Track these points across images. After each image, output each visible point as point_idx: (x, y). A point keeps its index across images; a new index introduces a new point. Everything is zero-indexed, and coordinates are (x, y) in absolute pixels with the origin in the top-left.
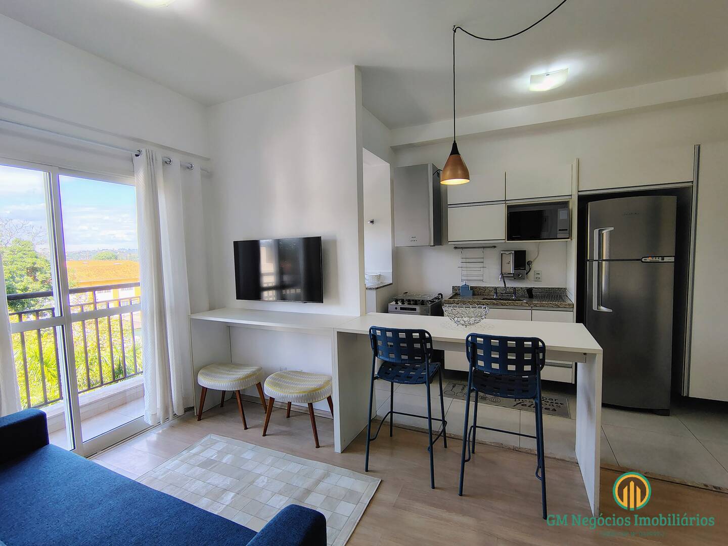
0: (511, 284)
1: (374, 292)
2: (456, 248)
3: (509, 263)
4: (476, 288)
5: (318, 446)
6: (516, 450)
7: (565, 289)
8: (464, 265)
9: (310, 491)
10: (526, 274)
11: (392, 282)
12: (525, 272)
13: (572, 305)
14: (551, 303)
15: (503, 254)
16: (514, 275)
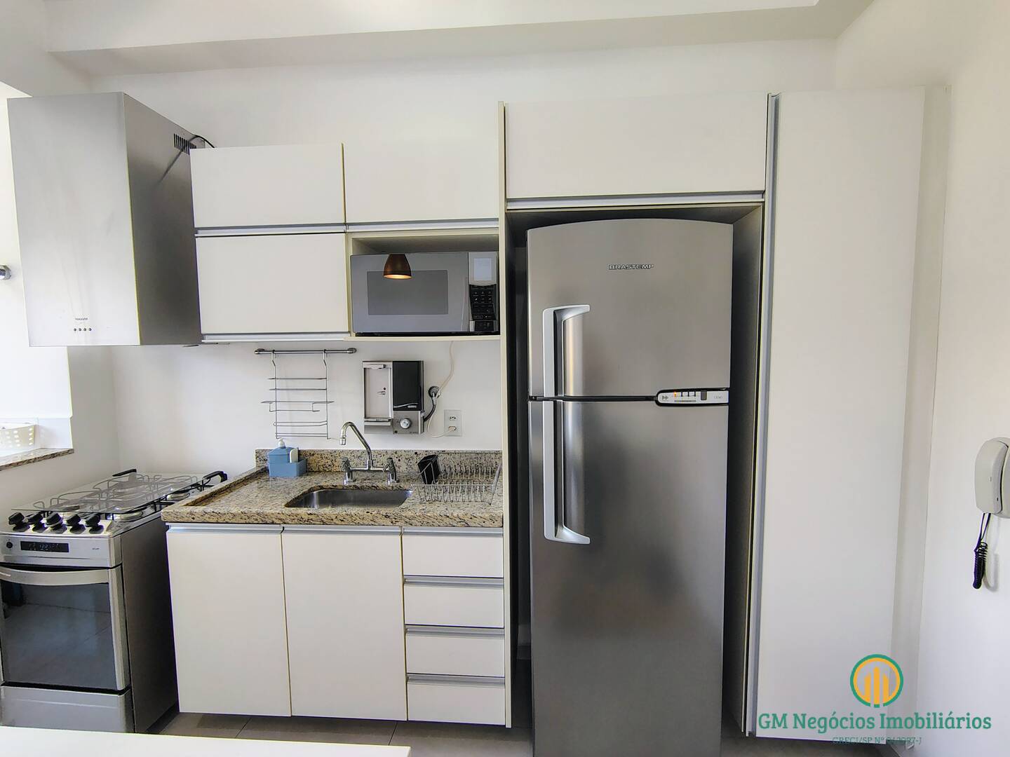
2: (260, 351)
3: (383, 393)
8: (282, 396)
10: (425, 419)
11: (72, 448)
12: (420, 415)
13: (500, 520)
14: (448, 515)
15: (367, 371)
16: (392, 424)
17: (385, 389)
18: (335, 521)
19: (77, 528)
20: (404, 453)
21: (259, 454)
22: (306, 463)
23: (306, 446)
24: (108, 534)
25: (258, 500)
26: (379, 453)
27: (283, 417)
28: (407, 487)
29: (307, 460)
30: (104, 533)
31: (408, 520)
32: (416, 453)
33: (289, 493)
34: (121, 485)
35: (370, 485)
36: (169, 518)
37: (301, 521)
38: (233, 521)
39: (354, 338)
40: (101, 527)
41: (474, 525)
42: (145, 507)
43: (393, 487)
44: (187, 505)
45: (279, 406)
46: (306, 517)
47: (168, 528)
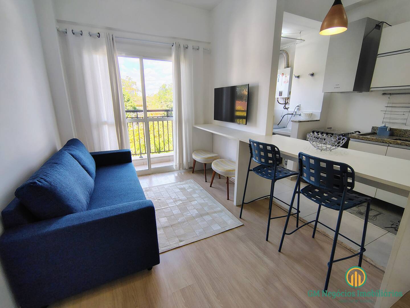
1: (298, 124)
2: (384, 94)
5: (228, 199)
6: (351, 251)
8: (389, 109)
9: (208, 214)
11: (319, 119)
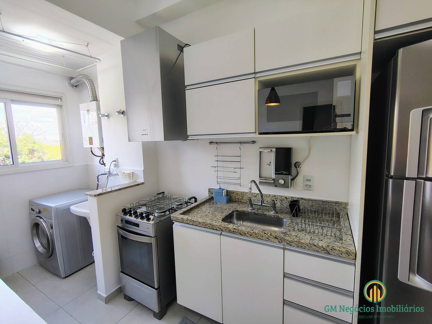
0: (268, 191)
1: (95, 199)
2: (211, 143)
3: (269, 165)
4: (233, 192)
7: (346, 204)
8: (220, 164)
10: (292, 180)
11: (143, 182)
12: (290, 177)
13: (354, 255)
14: (315, 244)
15: (261, 153)
16: (274, 181)
17: (270, 162)
18: (247, 235)
19: (142, 218)
20: (279, 197)
21: (210, 191)
22: (230, 197)
23: (231, 188)
24: (153, 222)
25: (210, 215)
26: (266, 196)
27: (220, 174)
28: (282, 217)
29: (230, 195)
30: (151, 222)
31: (288, 242)
32: (286, 198)
33: (223, 213)
34: (159, 199)
35: (262, 213)
36: (174, 219)
37: (230, 231)
38: (199, 225)
39: (257, 136)
40: (150, 219)
41: (334, 254)
42: (166, 211)
43: (274, 216)
44: (181, 214)
45: (219, 169)
46: (232, 230)
47: (173, 223)
